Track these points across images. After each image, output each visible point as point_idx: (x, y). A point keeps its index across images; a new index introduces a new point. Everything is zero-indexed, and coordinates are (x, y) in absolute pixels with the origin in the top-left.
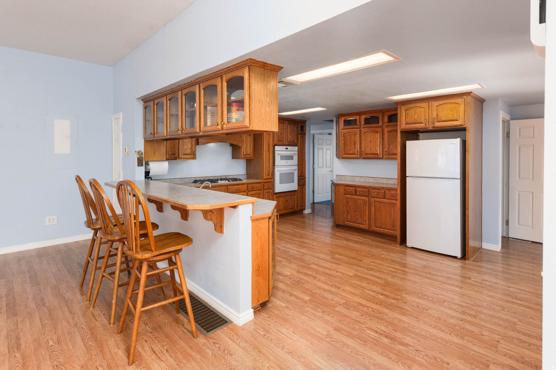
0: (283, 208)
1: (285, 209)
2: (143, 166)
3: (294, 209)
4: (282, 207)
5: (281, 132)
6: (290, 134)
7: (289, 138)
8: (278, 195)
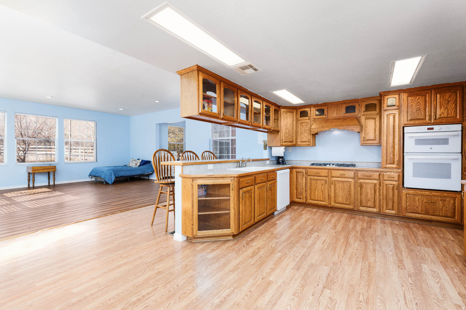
0: (422, 211)
1: (427, 213)
2: (267, 149)
3: (454, 219)
4: (420, 210)
5: (418, 106)
6: (441, 108)
7: (438, 113)
8: (411, 192)
